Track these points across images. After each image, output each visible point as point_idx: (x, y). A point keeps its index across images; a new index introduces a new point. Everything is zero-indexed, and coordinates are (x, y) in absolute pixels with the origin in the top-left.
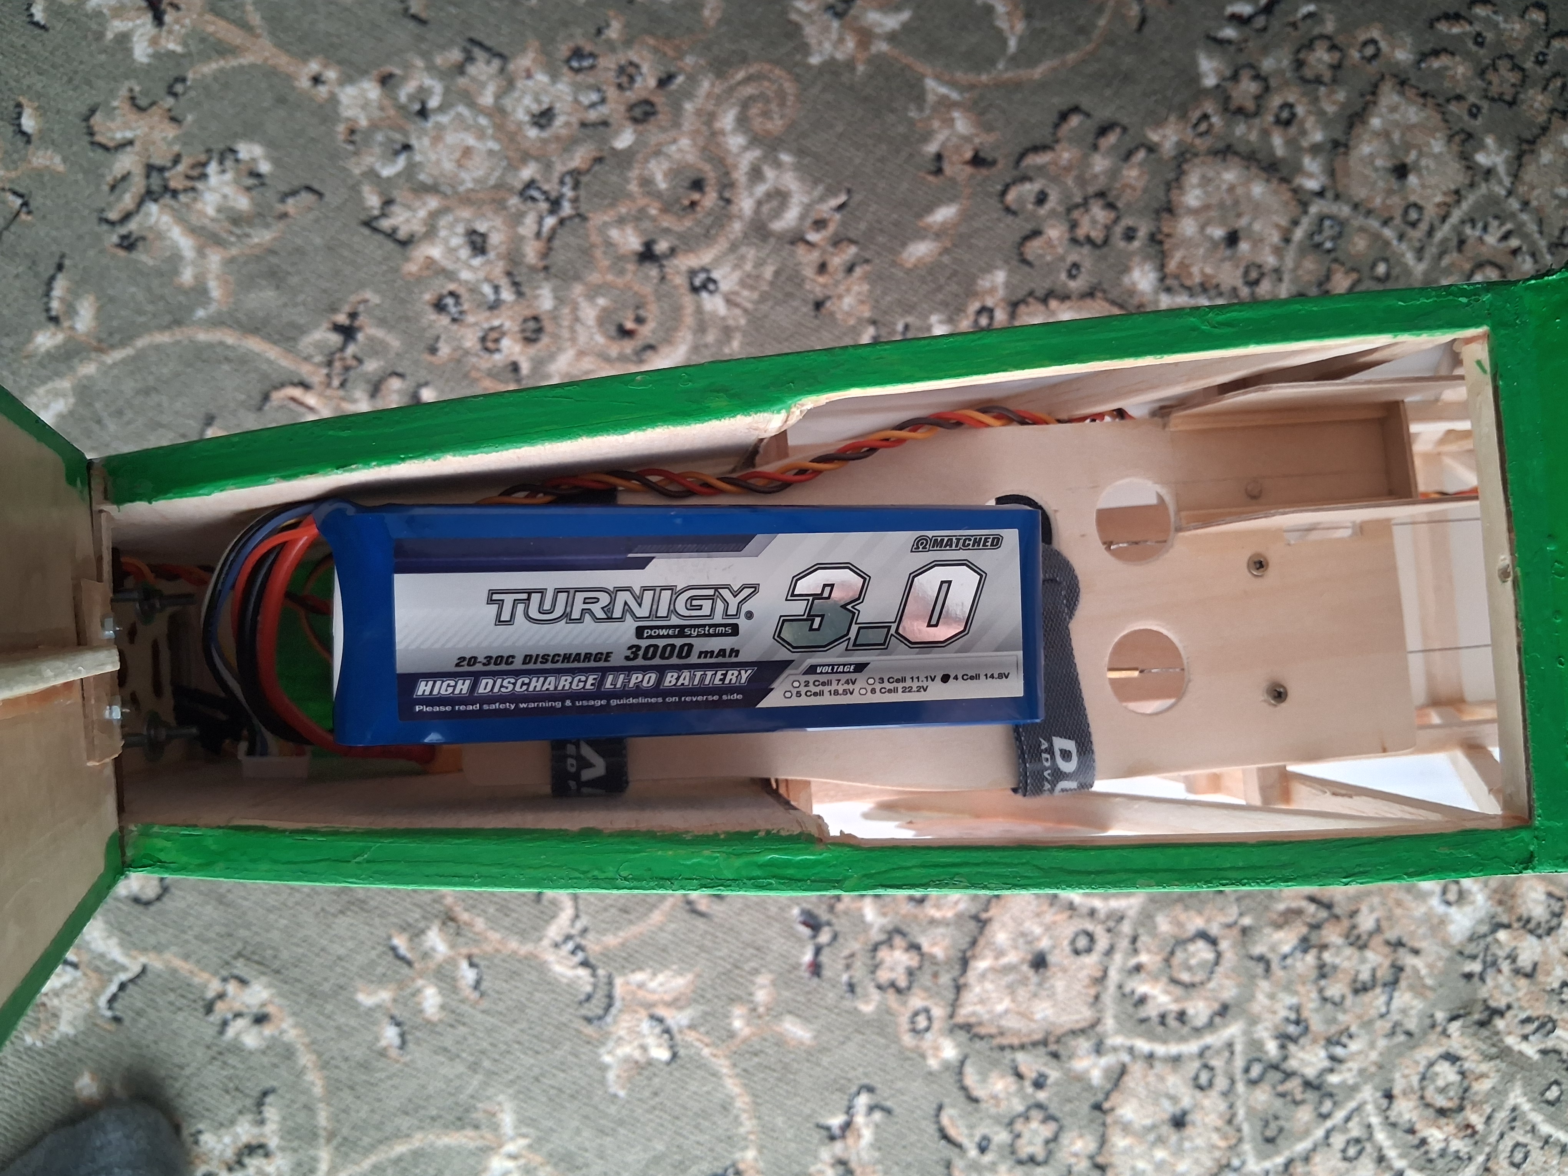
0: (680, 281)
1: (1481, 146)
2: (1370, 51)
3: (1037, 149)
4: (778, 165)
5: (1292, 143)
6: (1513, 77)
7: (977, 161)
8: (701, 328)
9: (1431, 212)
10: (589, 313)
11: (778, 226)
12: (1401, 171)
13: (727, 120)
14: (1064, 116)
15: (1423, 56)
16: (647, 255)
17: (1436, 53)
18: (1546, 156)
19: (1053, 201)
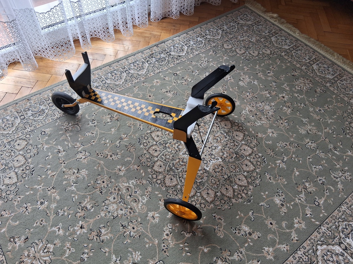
0: (254, 115)
1: (247, 173)
2: (258, 168)
3: (257, 140)
4: (261, 124)
5: (251, 158)
6: (253, 179)
7: (257, 136)
8: (249, 115)
9: (242, 166)
10: (253, 110)
11: (256, 122)
12: (246, 165)
13: (265, 122)
14: (259, 143)
15: (257, 172)
16: (256, 114)
17: (257, 173)
18: (244, 178)
19: (252, 139)
